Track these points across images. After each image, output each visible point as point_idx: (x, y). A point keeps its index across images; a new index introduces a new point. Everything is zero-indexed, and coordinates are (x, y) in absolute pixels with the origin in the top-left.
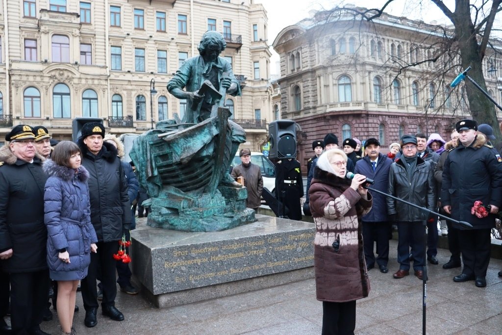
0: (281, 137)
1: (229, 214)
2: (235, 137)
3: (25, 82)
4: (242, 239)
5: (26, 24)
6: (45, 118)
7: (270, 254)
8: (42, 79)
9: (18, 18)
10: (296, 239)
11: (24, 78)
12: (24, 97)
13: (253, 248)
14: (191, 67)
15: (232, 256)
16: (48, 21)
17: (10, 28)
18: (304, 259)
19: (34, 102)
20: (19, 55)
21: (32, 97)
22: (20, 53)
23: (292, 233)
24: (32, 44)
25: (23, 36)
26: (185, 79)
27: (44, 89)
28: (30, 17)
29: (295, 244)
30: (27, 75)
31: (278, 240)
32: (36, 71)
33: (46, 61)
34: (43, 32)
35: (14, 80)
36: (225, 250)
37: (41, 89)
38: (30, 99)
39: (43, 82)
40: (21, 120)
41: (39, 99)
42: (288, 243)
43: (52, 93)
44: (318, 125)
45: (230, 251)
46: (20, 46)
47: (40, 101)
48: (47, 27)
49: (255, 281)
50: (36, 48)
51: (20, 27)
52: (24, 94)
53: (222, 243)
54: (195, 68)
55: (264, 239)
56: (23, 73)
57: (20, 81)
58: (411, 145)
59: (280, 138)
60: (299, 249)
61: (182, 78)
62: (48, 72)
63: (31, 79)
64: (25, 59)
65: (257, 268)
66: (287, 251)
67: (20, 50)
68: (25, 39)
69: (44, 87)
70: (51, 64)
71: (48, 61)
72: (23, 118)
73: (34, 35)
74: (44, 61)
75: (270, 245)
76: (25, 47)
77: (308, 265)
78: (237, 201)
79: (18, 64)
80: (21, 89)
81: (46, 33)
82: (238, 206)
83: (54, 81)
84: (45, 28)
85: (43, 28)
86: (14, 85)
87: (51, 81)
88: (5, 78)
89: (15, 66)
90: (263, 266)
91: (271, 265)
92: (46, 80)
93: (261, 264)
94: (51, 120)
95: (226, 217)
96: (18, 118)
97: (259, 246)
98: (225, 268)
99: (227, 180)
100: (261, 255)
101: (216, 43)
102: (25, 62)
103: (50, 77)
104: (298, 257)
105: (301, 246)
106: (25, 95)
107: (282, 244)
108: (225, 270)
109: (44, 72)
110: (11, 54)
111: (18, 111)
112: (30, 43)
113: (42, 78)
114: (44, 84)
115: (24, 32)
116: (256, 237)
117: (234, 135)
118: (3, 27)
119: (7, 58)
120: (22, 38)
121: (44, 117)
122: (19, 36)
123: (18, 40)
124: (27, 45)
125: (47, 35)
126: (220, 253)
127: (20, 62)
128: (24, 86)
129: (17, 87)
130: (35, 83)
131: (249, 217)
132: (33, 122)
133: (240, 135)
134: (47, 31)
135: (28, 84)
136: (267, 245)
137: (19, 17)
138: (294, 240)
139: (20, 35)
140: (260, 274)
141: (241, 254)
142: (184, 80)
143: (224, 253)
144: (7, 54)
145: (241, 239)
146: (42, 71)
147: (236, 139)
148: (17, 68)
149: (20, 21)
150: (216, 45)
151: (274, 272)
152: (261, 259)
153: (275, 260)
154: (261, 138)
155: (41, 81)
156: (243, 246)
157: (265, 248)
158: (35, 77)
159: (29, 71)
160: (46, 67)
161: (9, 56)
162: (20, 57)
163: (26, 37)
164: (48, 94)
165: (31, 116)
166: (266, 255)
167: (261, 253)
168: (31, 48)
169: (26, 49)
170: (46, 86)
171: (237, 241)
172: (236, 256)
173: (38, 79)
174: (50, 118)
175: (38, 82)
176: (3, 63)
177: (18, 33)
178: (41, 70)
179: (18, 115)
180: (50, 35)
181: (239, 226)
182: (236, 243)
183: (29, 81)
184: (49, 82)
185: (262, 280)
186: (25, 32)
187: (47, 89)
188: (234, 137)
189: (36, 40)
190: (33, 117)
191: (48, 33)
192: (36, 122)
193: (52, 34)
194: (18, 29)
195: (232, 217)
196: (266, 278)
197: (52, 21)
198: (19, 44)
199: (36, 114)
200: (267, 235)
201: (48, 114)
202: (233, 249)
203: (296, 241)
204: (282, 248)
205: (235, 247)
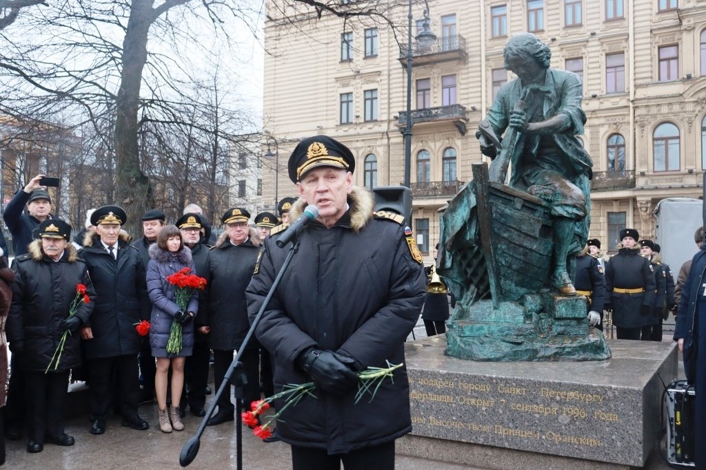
3: (654, 116)
4: (452, 374)
5: (662, 22)
6: (687, 171)
7: (501, 412)
8: (682, 108)
9: (648, 18)
10: (558, 398)
11: (654, 110)
12: (654, 139)
13: (469, 394)
14: (503, 98)
15: (433, 398)
16: (694, 8)
17: (637, 36)
18: (573, 440)
19: (669, 146)
20: (649, 75)
21: (667, 139)
22: (652, 72)
23: (549, 385)
24: (671, 52)
25: (656, 43)
26: (498, 119)
27: (686, 124)
28: (669, 10)
29: (556, 408)
30: (658, 105)
31: (518, 391)
32: (673, 97)
33: (689, 77)
34: (685, 30)
35: (639, 116)
36: (423, 386)
37: (680, 124)
38: (664, 142)
39: (685, 112)
40: (649, 176)
41: (677, 141)
42: (538, 401)
43: (698, 129)
45: (432, 389)
46: (651, 60)
47: (680, 143)
48: (692, 19)
49: (477, 451)
50: (677, 58)
51: (651, 31)
52: (653, 135)
53: (419, 374)
54: (508, 98)
55: (491, 383)
56: (652, 102)
57: (647, 115)
60: (564, 419)
61: (493, 118)
62: (692, 94)
63: (665, 109)
64: (659, 79)
65: (475, 428)
66: (537, 416)
67: (651, 66)
68: (659, 48)
69: (687, 119)
70: (698, 81)
71: (693, 76)
72: (651, 173)
73: (674, 38)
74: (685, 77)
75: (503, 395)
76: (660, 60)
77: (585, 456)
79: (644, 89)
80: (649, 128)
81: (689, 30)
83: (703, 108)
84: (689, 21)
85: (685, 23)
86: (639, 123)
87: (699, 108)
88: (629, 115)
89: (641, 93)
90: (487, 428)
91: (502, 432)
92: (689, 107)
93: (483, 423)
94: (697, 174)
95: (506, 342)
96: (643, 174)
97: (481, 394)
98: (422, 413)
100: (484, 409)
101: (514, 54)
102: (659, 83)
103: (696, 102)
104: (561, 434)
105: (567, 414)
106: (656, 136)
107: (525, 399)
108: (421, 416)
109: (684, 95)
110: (638, 76)
111: (645, 163)
112: (667, 51)
113: (682, 105)
114: (685, 115)
115: (657, 37)
116: (475, 377)
118: (626, 37)
119: (632, 83)
120: (654, 47)
121: (683, 170)
122: (649, 46)
123: (649, 52)
124: (662, 57)
125: (691, 34)
126: (415, 388)
127: (647, 85)
128: (654, 123)
129: (642, 126)
130: (670, 115)
132: (666, 179)
134: (692, 26)
135: (660, 119)
136: (496, 394)
137: (651, 15)
138: (552, 399)
139: (651, 43)
140: (481, 441)
141: (448, 399)
142: (496, 121)
143: (422, 390)
144: (632, 77)
145: (449, 374)
146: (681, 95)
148: (643, 97)
149: (651, 21)
150: (516, 57)
151: (507, 445)
152: (483, 415)
153: (511, 425)
155: (680, 110)
156: (452, 385)
157: (492, 399)
158: (670, 106)
159: (661, 97)
160: (689, 86)
161: (635, 80)
162: (651, 78)
163: (661, 44)
164: (693, 130)
165: (664, 169)
166: (493, 411)
167: (484, 406)
168: (668, 59)
169: (662, 63)
170: (690, 118)
171: (443, 376)
172: (440, 398)
173: (676, 108)
174: (695, 171)
175: (676, 114)
176: (626, 91)
177: (649, 40)
178: (681, 93)
179: (643, 170)
180: (697, 32)
182: (441, 379)
183: (661, 114)
184: (694, 111)
185: (490, 452)
186: (660, 37)
187: (690, 123)
189: (677, 45)
190: (667, 171)
191: (694, 28)
192: (671, 179)
193: (701, 29)
194: (649, 34)
196: (496, 452)
197: (700, 8)
198: (649, 57)
199: (673, 166)
200: (496, 378)
201: (692, 164)
202: (436, 387)
203: (557, 402)
204: (526, 408)
205: (439, 385)
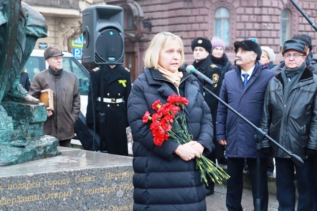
0: (100, 31)
1: (19, 142)
2: (30, 29)
4: (39, 175)
7: (77, 199)
10: (116, 179)
13: (53, 189)
15: (21, 200)
23: (111, 170)
29: (114, 186)
31: (90, 179)
36: (12, 191)
42: (104, 184)
44: (172, 8)
45: (20, 192)
53: (9, 181)
55: (70, 177)
58: (294, 52)
59: (100, 33)
60: (120, 193)
66: (103, 195)
75: (78, 185)
78: (31, 124)
82: (32, 131)
95: (14, 146)
97: (62, 187)
99: (16, 93)
100: (64, 199)
104: (118, 205)
105: (122, 189)
107: (95, 184)
116: (58, 174)
117: (30, 26)
126: (5, 194)
131: (48, 148)
133: (38, 26)
136: (74, 185)
138: (112, 180)
141: (35, 198)
143: (11, 195)
145: (36, 176)
147: (32, 31)
152: (64, 205)
153: (84, 208)
154: (70, 26)
156: (38, 185)
157: (70, 189)
166: (72, 199)
167: (64, 197)
171: (30, 178)
172: (28, 199)
181: (33, 160)
182: (29, 181)
188: (28, 28)
195: (23, 147)
200: (74, 172)
202: (24, 190)
203: (116, 182)
204: (96, 191)
205: (27, 187)
